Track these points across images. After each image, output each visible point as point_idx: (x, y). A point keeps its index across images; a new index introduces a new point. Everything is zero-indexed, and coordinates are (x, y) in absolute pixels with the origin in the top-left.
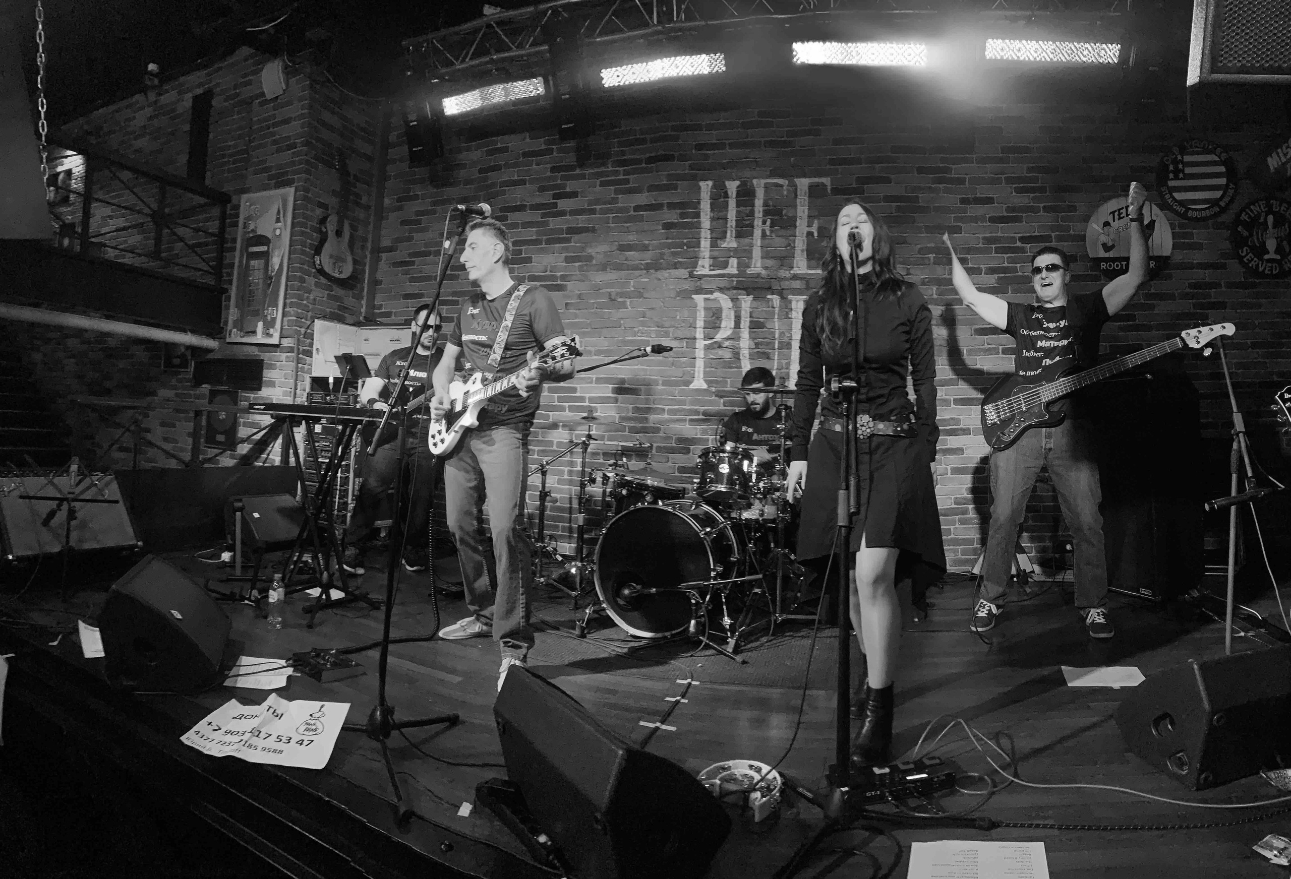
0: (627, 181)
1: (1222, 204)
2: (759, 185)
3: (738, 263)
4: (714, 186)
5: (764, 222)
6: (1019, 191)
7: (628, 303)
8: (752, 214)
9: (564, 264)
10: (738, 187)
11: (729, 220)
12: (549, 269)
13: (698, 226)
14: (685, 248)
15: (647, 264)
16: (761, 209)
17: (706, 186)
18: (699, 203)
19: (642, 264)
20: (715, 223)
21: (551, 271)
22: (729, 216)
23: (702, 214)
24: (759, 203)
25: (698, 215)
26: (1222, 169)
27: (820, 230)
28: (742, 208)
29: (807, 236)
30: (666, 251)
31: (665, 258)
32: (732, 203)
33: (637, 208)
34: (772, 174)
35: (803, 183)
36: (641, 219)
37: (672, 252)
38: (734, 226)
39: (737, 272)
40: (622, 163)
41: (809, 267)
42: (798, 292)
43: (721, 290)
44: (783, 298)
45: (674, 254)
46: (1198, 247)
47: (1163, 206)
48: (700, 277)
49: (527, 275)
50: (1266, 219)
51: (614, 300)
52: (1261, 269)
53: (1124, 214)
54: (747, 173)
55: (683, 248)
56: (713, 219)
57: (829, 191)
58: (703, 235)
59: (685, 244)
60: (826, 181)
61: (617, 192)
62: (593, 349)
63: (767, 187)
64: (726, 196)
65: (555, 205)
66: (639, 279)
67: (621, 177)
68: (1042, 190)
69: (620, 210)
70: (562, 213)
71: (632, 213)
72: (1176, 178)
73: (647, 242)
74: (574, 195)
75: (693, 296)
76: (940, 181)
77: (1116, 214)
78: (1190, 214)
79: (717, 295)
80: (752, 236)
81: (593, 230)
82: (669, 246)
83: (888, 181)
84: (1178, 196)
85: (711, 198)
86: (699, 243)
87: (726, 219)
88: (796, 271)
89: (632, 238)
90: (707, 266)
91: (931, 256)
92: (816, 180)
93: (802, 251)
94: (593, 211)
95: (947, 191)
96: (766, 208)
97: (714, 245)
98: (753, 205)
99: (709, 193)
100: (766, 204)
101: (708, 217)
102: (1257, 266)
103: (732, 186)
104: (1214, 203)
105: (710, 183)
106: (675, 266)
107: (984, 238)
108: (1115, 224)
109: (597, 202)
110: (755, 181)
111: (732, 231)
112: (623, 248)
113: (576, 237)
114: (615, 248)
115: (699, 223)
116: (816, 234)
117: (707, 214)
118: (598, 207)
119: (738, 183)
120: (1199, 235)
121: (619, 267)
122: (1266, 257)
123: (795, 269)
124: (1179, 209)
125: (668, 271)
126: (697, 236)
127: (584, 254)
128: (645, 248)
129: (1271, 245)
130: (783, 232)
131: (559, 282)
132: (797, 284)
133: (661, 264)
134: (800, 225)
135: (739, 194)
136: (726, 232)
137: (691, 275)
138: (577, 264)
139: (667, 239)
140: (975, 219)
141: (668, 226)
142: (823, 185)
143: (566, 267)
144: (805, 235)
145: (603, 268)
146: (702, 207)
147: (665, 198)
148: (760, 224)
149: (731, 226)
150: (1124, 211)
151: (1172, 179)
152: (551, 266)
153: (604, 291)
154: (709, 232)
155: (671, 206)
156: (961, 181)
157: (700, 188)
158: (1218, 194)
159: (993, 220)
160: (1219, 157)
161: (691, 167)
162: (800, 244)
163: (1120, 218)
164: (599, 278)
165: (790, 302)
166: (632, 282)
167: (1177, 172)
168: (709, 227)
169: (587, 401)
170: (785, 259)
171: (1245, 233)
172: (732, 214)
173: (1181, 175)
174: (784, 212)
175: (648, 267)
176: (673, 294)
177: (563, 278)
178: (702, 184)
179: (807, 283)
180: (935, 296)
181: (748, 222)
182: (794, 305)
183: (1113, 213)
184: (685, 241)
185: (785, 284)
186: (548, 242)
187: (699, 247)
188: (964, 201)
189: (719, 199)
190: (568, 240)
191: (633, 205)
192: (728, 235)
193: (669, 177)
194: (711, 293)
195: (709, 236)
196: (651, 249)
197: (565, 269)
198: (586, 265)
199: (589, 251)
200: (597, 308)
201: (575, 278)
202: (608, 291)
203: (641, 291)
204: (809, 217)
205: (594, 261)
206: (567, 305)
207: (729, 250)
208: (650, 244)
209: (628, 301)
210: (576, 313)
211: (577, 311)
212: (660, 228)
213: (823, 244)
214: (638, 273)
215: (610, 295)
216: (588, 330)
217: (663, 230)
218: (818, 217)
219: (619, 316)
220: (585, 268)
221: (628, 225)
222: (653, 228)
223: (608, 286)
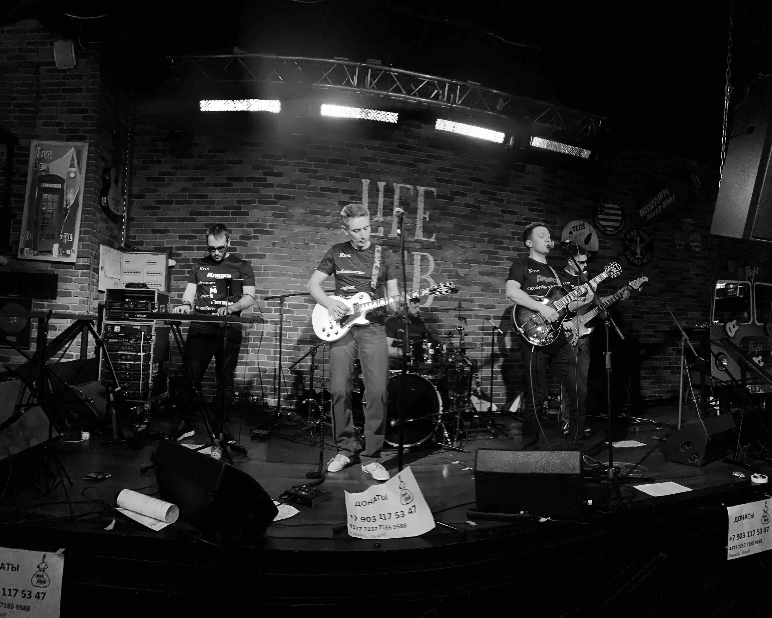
0: (316, 172)
1: (620, 229)
2: (397, 187)
3: (384, 230)
4: (370, 183)
6: (530, 210)
7: (316, 247)
8: (392, 203)
9: (272, 218)
10: (384, 186)
11: (379, 205)
12: (261, 220)
15: (328, 224)
16: (398, 201)
17: (366, 182)
18: (362, 192)
19: (324, 223)
20: (371, 205)
21: (262, 222)
22: (379, 202)
23: (363, 199)
24: (396, 197)
25: (361, 199)
26: (620, 212)
27: (430, 216)
28: (387, 199)
29: (423, 219)
32: (381, 195)
33: (322, 189)
34: (404, 182)
35: (422, 189)
36: (325, 196)
38: (382, 208)
39: (383, 235)
40: (314, 160)
41: (424, 237)
42: (417, 250)
44: (409, 253)
46: (608, 248)
47: (595, 227)
49: (246, 223)
50: (637, 238)
51: (307, 244)
52: (634, 262)
53: (578, 229)
54: (390, 179)
57: (435, 196)
60: (434, 189)
61: (309, 177)
62: (292, 274)
63: (401, 188)
64: (378, 190)
65: (266, 180)
66: (323, 232)
67: (313, 168)
68: (541, 211)
69: (312, 189)
71: (319, 191)
72: (601, 214)
73: (328, 211)
74: (279, 175)
76: (491, 199)
77: (575, 228)
78: (606, 232)
80: (392, 215)
81: (294, 199)
83: (465, 195)
84: (602, 223)
85: (369, 190)
87: (377, 203)
88: (416, 238)
89: (318, 207)
92: (428, 189)
93: (420, 227)
94: (294, 187)
95: (495, 205)
96: (400, 200)
98: (393, 198)
99: (368, 187)
100: (400, 198)
101: (367, 201)
102: (633, 260)
103: (381, 185)
104: (616, 228)
105: (368, 181)
107: (512, 232)
108: (575, 233)
109: (297, 181)
110: (394, 184)
111: (380, 211)
112: (313, 212)
113: (281, 201)
114: (308, 212)
116: (428, 219)
117: (366, 199)
118: (297, 184)
119: (384, 184)
120: (609, 243)
121: (309, 224)
122: (637, 256)
123: (416, 237)
124: (602, 229)
127: (287, 213)
128: (328, 215)
129: (638, 251)
130: (411, 216)
131: (268, 229)
132: (418, 246)
134: (419, 212)
135: (385, 190)
136: (377, 212)
138: (281, 219)
140: (509, 222)
141: (342, 203)
142: (432, 192)
144: (422, 218)
145: (300, 223)
146: (363, 195)
147: (342, 186)
149: (380, 209)
150: (578, 227)
151: (599, 214)
152: (263, 218)
153: (300, 237)
155: (344, 192)
156: (502, 201)
157: (362, 183)
158: (618, 224)
159: (517, 223)
160: (619, 206)
161: (357, 170)
162: (419, 223)
163: (577, 230)
164: (297, 229)
165: (413, 255)
166: (319, 234)
167: (602, 211)
169: (287, 306)
170: (412, 231)
171: (628, 244)
172: (381, 200)
173: (603, 213)
174: (411, 204)
175: (329, 226)
177: (271, 226)
178: (363, 181)
179: (422, 245)
181: (390, 208)
182: (415, 257)
183: (574, 227)
185: (411, 245)
186: (260, 202)
188: (503, 212)
189: (373, 192)
190: (275, 203)
191: (319, 187)
192: (378, 213)
193: (344, 174)
196: (331, 215)
197: (272, 221)
198: (288, 220)
199: (290, 211)
200: (295, 248)
201: (278, 227)
202: (303, 237)
203: (325, 240)
204: (424, 208)
205: (294, 218)
206: (274, 244)
207: (378, 222)
208: (330, 212)
209: (316, 245)
210: (280, 250)
211: (281, 249)
212: (337, 203)
213: (431, 224)
214: (322, 229)
215: (304, 241)
216: (289, 261)
217: (339, 205)
218: (429, 209)
219: (310, 254)
220: (288, 222)
221: (316, 198)
222: (333, 203)
223: (303, 234)
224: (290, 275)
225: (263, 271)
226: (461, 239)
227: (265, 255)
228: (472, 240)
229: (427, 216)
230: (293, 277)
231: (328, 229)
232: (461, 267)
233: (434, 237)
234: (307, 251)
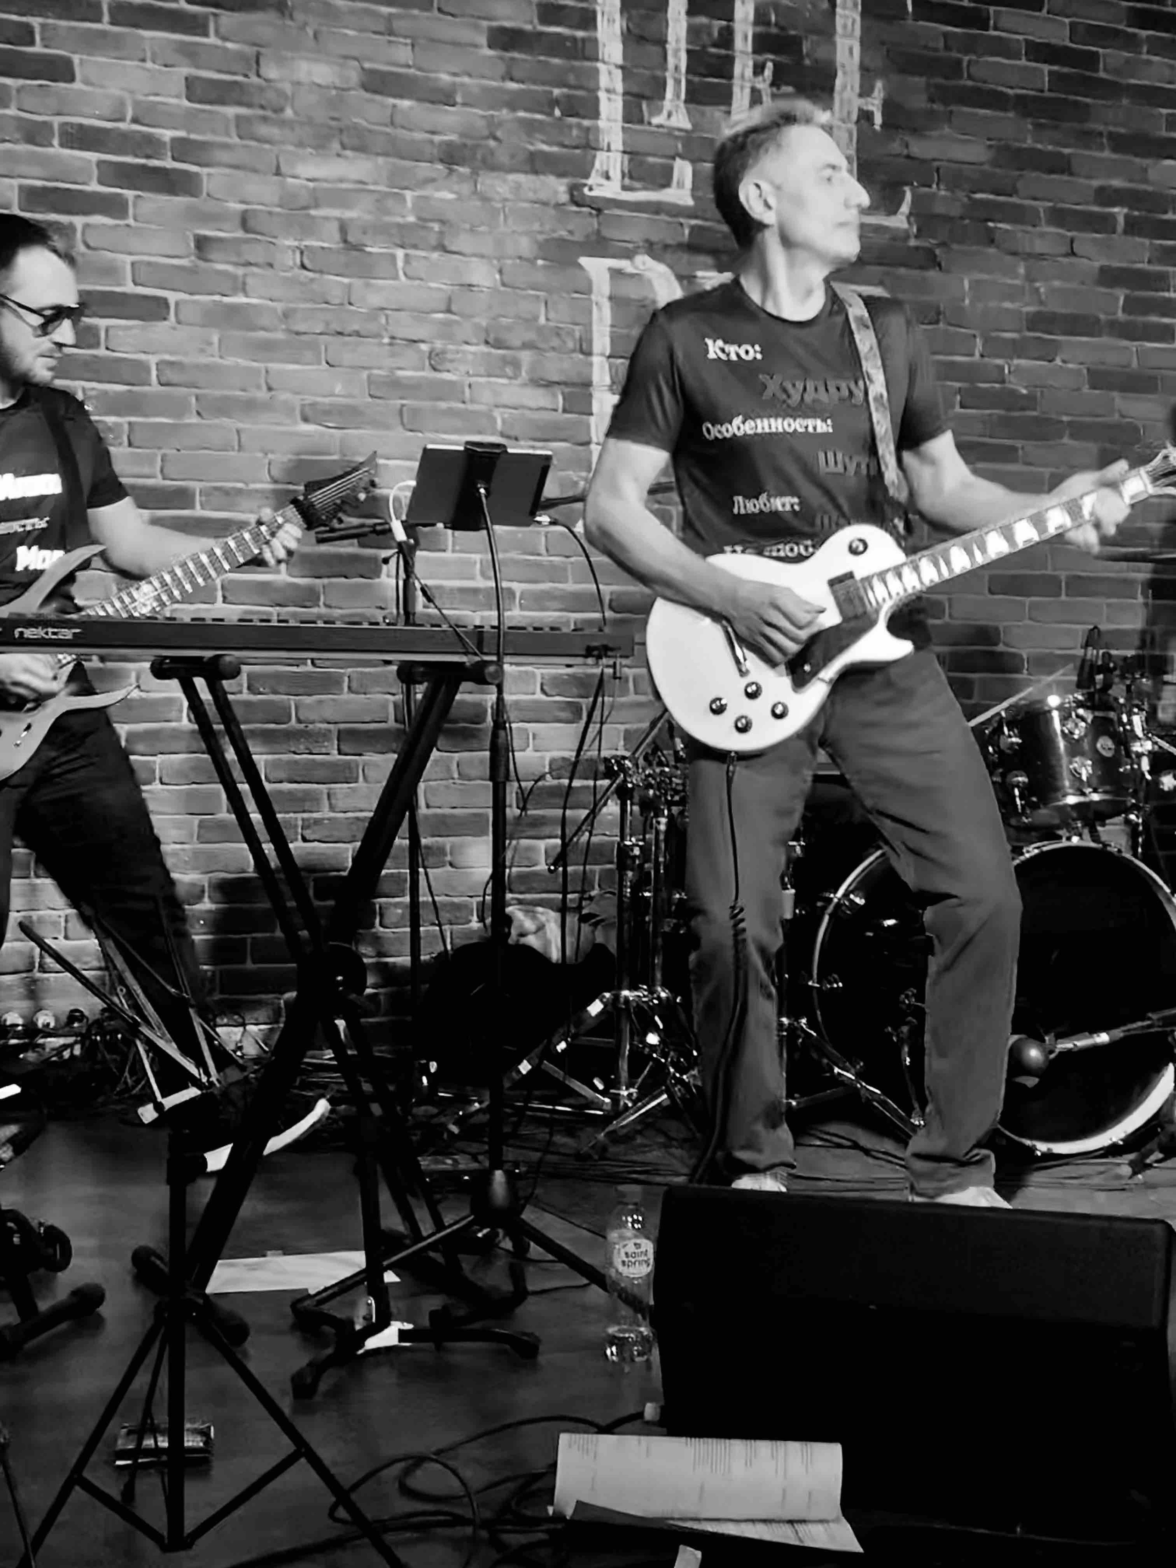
3: (693, 179)
5: (758, 69)
7: (400, 263)
8: (726, 40)
9: (186, 103)
11: (670, 48)
12: (129, 113)
13: (588, 51)
14: (557, 112)
15: (449, 144)
16: (750, 30)
19: (432, 142)
20: (632, 49)
21: (135, 121)
22: (671, 37)
23: (599, 19)
24: (743, 10)
25: (589, 20)
27: (888, 106)
28: (703, 20)
29: (858, 120)
30: (503, 114)
31: (502, 134)
32: (678, 1)
37: (522, 121)
38: (683, 68)
39: (690, 202)
43: (654, 250)
45: (528, 129)
48: (598, 207)
49: (56, 121)
51: (359, 248)
55: (551, 114)
56: (627, 38)
58: (604, 81)
59: (556, 102)
66: (427, 192)
73: (445, 78)
75: (584, 261)
79: (644, 263)
80: (729, 104)
82: (513, 102)
86: (594, 103)
87: (662, 42)
89: (400, 56)
90: (616, 174)
91: (1119, 212)
95: (1156, 47)
96: (759, 29)
97: (632, 115)
98: (728, 15)
100: (760, 18)
101: (617, 28)
106: (531, 164)
111: (677, 80)
112: (377, 84)
114: (352, 78)
115: (595, 43)
116: (878, 119)
117: (612, 20)
125: (512, 177)
126: (588, 82)
127: (253, 80)
128: (445, 97)
131: (169, 163)
133: (492, 152)
134: (844, 87)
136: (663, 81)
137: (575, 197)
138: (231, 111)
139: (505, 78)
143: (191, 115)
144: (854, 117)
145: (319, 138)
148: (748, 70)
149: (676, 68)
152: (137, 104)
153: (324, 212)
154: (618, 74)
166: (409, 195)
168: (619, 60)
172: (678, 28)
174: (805, 47)
175: (451, 158)
176: (525, 246)
177: (183, 150)
180: (1120, 315)
181: (717, 62)
184: (557, 92)
187: (596, 115)
190: (195, 24)
192: (669, 93)
194: (629, 255)
195: (619, 87)
196: (459, 99)
197: (189, 120)
198: (265, 119)
199: (271, 71)
200: (303, 267)
201: (223, 156)
202: (336, 213)
203: (436, 227)
204: (864, 69)
205: (289, 113)
206: (202, 244)
207: (671, 133)
208: (454, 84)
209: (400, 253)
210: (234, 277)
211: (240, 271)
212: (483, 40)
213: (896, 147)
214: (424, 169)
215: (343, 229)
216: (280, 336)
217: (492, 47)
218: (882, 73)
219: (375, 300)
220: (264, 130)
221: (385, 10)
222: (465, 34)
223: (340, 198)
224: (288, 410)
225: (155, 387)
226: (1018, 215)
227: (165, 302)
228: (1059, 217)
229: (875, 105)
230: (306, 420)
231: (451, 171)
232: (1017, 349)
233: (905, 208)
234: (357, 283)
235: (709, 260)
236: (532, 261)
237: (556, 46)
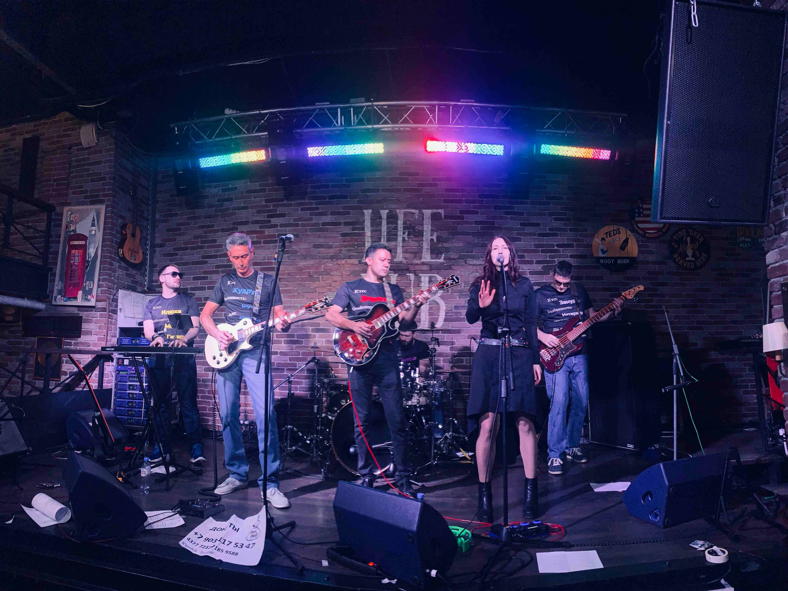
0: (317, 209)
2: (400, 213)
4: (372, 213)
5: (404, 233)
6: (556, 219)
7: (320, 279)
8: (396, 228)
10: (387, 213)
11: (382, 231)
13: (363, 235)
14: (356, 247)
15: (331, 255)
16: (402, 226)
17: (368, 213)
18: (364, 222)
19: (328, 256)
20: (373, 233)
21: (268, 260)
22: (382, 229)
23: (366, 228)
24: (400, 222)
25: (363, 229)
27: (437, 237)
28: (390, 225)
30: (343, 249)
31: (342, 252)
32: (384, 222)
33: (324, 224)
34: (408, 207)
35: (427, 212)
36: (327, 230)
37: (347, 249)
38: (386, 235)
40: (314, 198)
41: (432, 258)
42: (425, 272)
44: (416, 275)
45: (349, 251)
47: (633, 230)
51: (312, 276)
54: (393, 206)
55: (354, 247)
56: (372, 231)
57: (443, 217)
58: (366, 240)
59: (356, 245)
60: (441, 211)
61: (311, 214)
63: (405, 213)
64: (380, 218)
65: (270, 221)
66: (327, 264)
67: (314, 206)
68: (568, 220)
69: (314, 225)
70: (275, 226)
71: (321, 226)
72: (639, 216)
73: (331, 243)
74: (282, 215)
76: (508, 213)
77: (609, 234)
78: (647, 235)
80: (397, 240)
82: (345, 246)
83: (476, 213)
85: (371, 219)
86: (365, 244)
87: (380, 231)
89: (321, 241)
92: (436, 210)
93: (428, 249)
94: (297, 225)
95: (512, 219)
96: (405, 225)
98: (397, 224)
99: (370, 217)
100: (404, 223)
101: (370, 230)
103: (384, 213)
104: (659, 230)
105: (370, 211)
106: (350, 257)
107: (535, 245)
108: (608, 239)
109: (299, 220)
110: (398, 210)
111: (384, 237)
112: (316, 246)
114: (311, 246)
115: (364, 233)
116: (435, 240)
117: (368, 228)
118: (300, 223)
119: (387, 211)
121: (313, 257)
122: (687, 259)
123: (423, 259)
124: (641, 232)
125: (345, 260)
126: (363, 241)
127: (291, 249)
128: (330, 247)
130: (415, 238)
132: (425, 268)
133: (340, 256)
134: (426, 235)
135: (388, 218)
136: (381, 238)
137: (360, 262)
138: (286, 255)
139: (344, 242)
140: (529, 234)
141: (344, 235)
142: (439, 213)
144: (429, 240)
145: (305, 257)
146: (365, 224)
147: (342, 219)
148: (402, 234)
149: (384, 235)
150: (612, 232)
152: (268, 257)
153: (305, 270)
155: (346, 224)
156: (521, 214)
157: (364, 213)
158: (661, 225)
159: (540, 235)
161: (359, 202)
162: (426, 245)
164: (302, 263)
165: (420, 277)
166: (323, 265)
168: (370, 235)
170: (417, 253)
172: (384, 227)
173: (642, 215)
174: (416, 228)
175: (332, 258)
176: (348, 273)
178: (365, 211)
179: (430, 267)
181: (394, 233)
182: (422, 279)
183: (607, 233)
184: (356, 243)
185: (417, 267)
186: (265, 242)
188: (522, 225)
189: (376, 220)
191: (321, 222)
193: (344, 208)
195: (370, 240)
196: (334, 247)
198: (293, 256)
199: (294, 247)
200: (301, 281)
201: (284, 263)
202: (308, 270)
203: (328, 271)
204: (431, 230)
205: (298, 254)
206: (280, 279)
208: (333, 244)
209: (320, 277)
210: (286, 284)
213: (440, 245)
214: (326, 260)
215: (309, 273)
217: (341, 236)
218: (437, 231)
219: (315, 285)
220: (293, 258)
221: (319, 233)
222: (335, 235)
223: (308, 268)
226: (471, 257)
229: (434, 237)
231: (332, 260)
233: (443, 257)
234: (312, 283)
235: (393, 272)
236: (350, 275)
237: (355, 234)
